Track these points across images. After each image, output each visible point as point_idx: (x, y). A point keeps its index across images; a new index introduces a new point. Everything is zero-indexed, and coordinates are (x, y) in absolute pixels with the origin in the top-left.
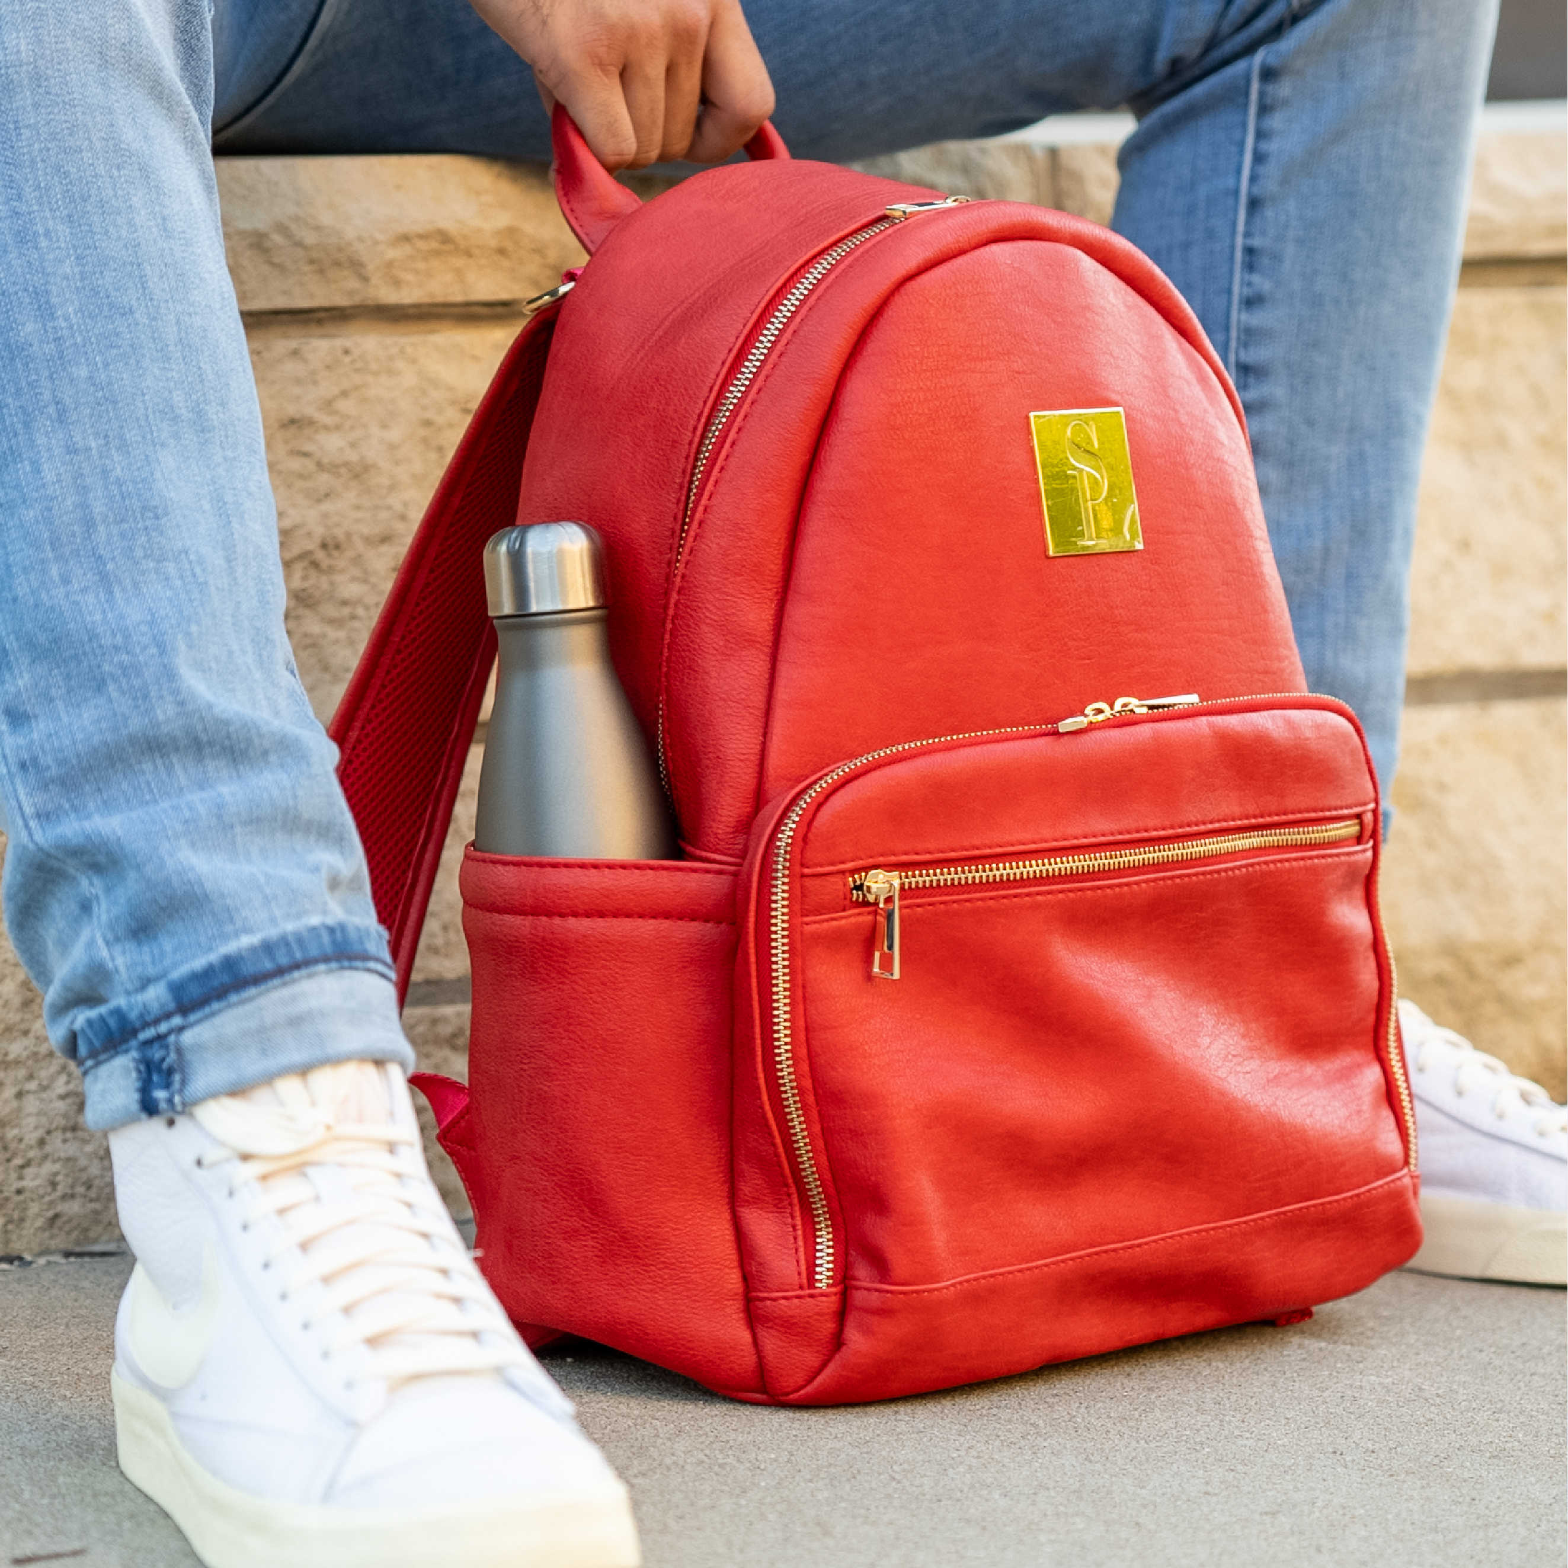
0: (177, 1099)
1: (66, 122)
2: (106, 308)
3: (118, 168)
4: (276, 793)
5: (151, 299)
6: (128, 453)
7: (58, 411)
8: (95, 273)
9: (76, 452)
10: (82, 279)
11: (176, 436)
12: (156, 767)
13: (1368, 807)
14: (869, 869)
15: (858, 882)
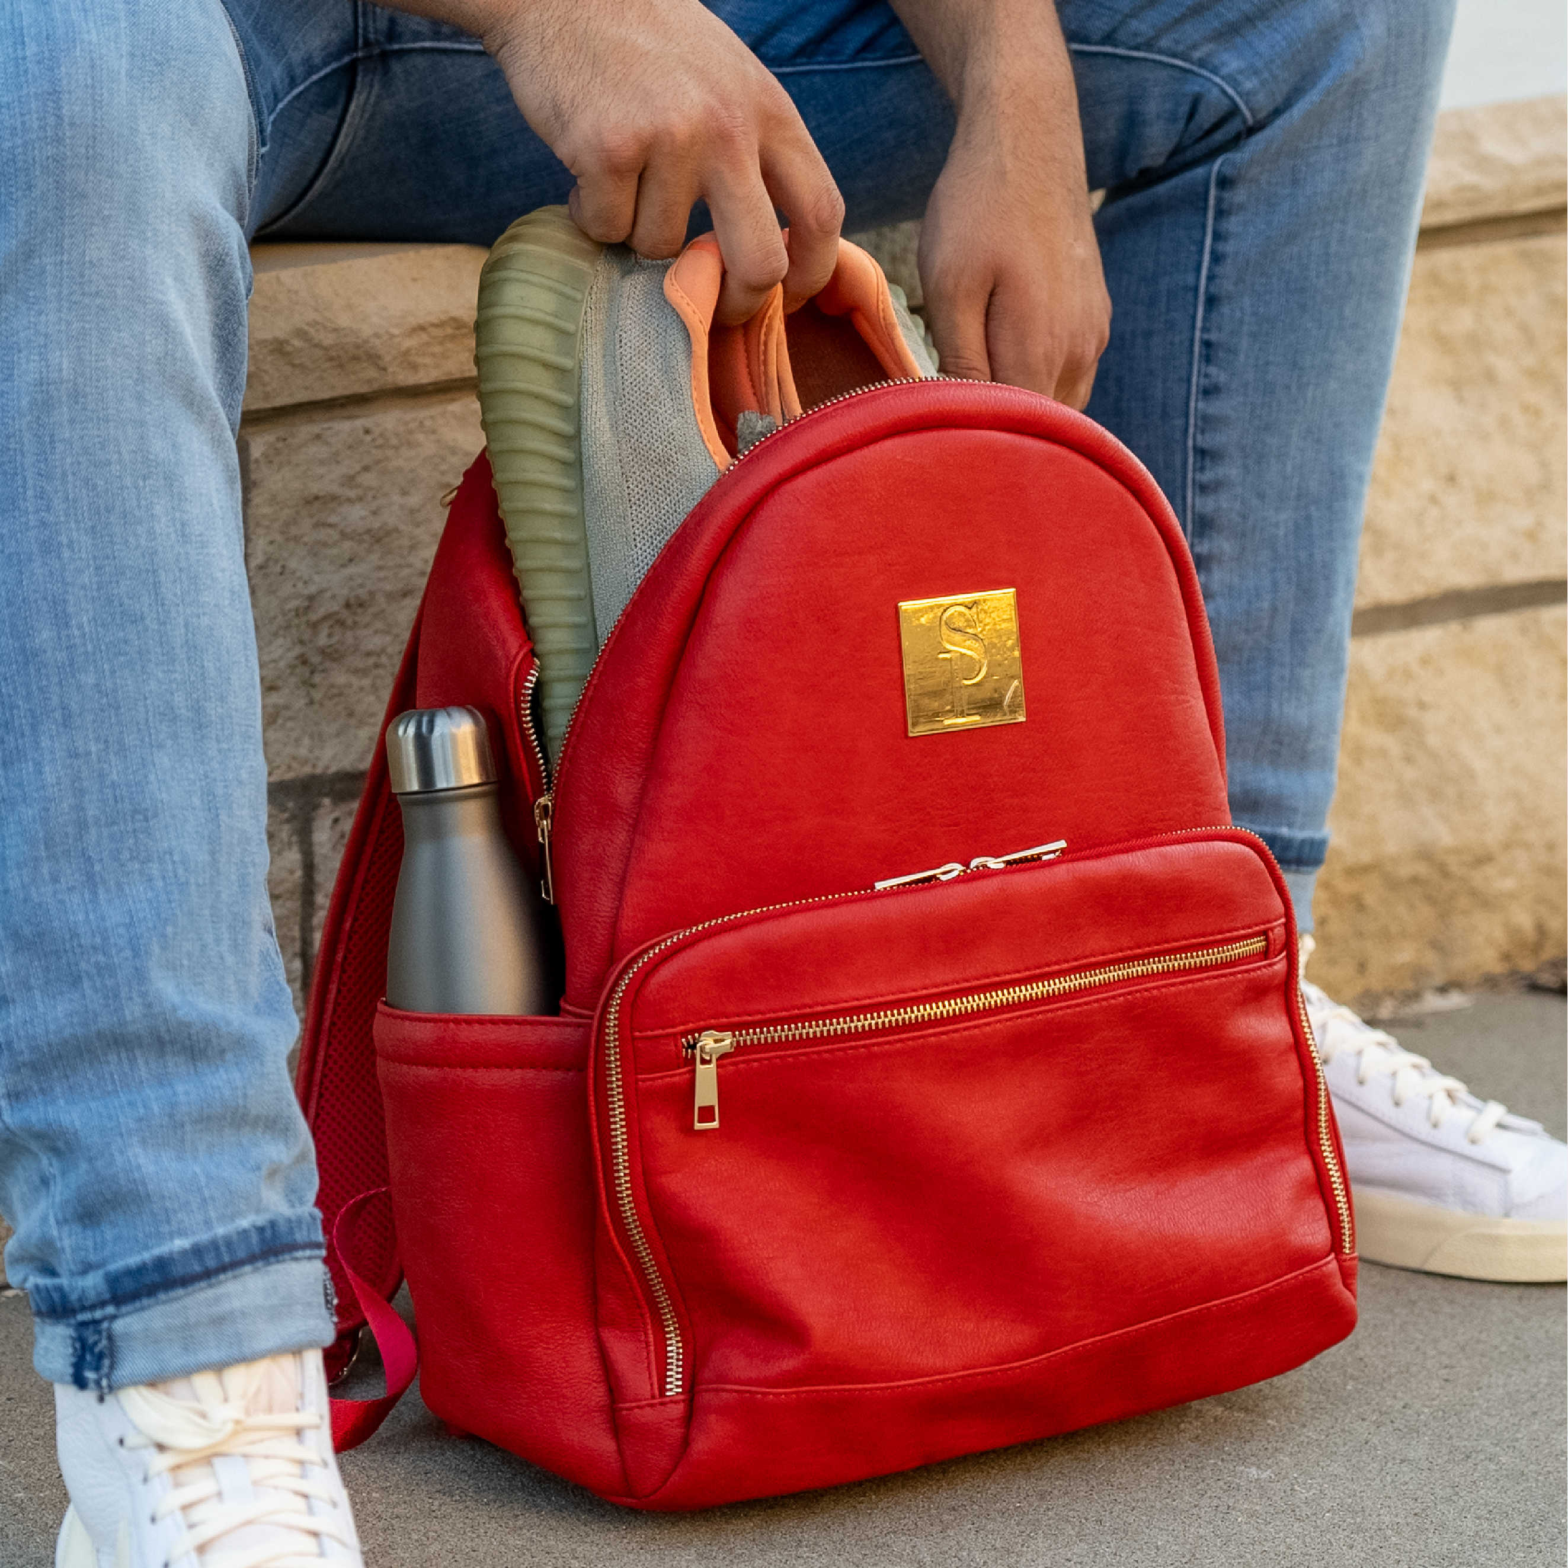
0: (104, 1383)
1: (99, 436)
2: (118, 617)
3: (144, 480)
4: (227, 1093)
5: (163, 605)
6: (126, 757)
7: (63, 715)
8: (111, 582)
9: (77, 756)
10: (99, 589)
11: (175, 736)
12: (120, 1059)
13: (1275, 924)
14: (700, 1031)
15: (692, 1042)
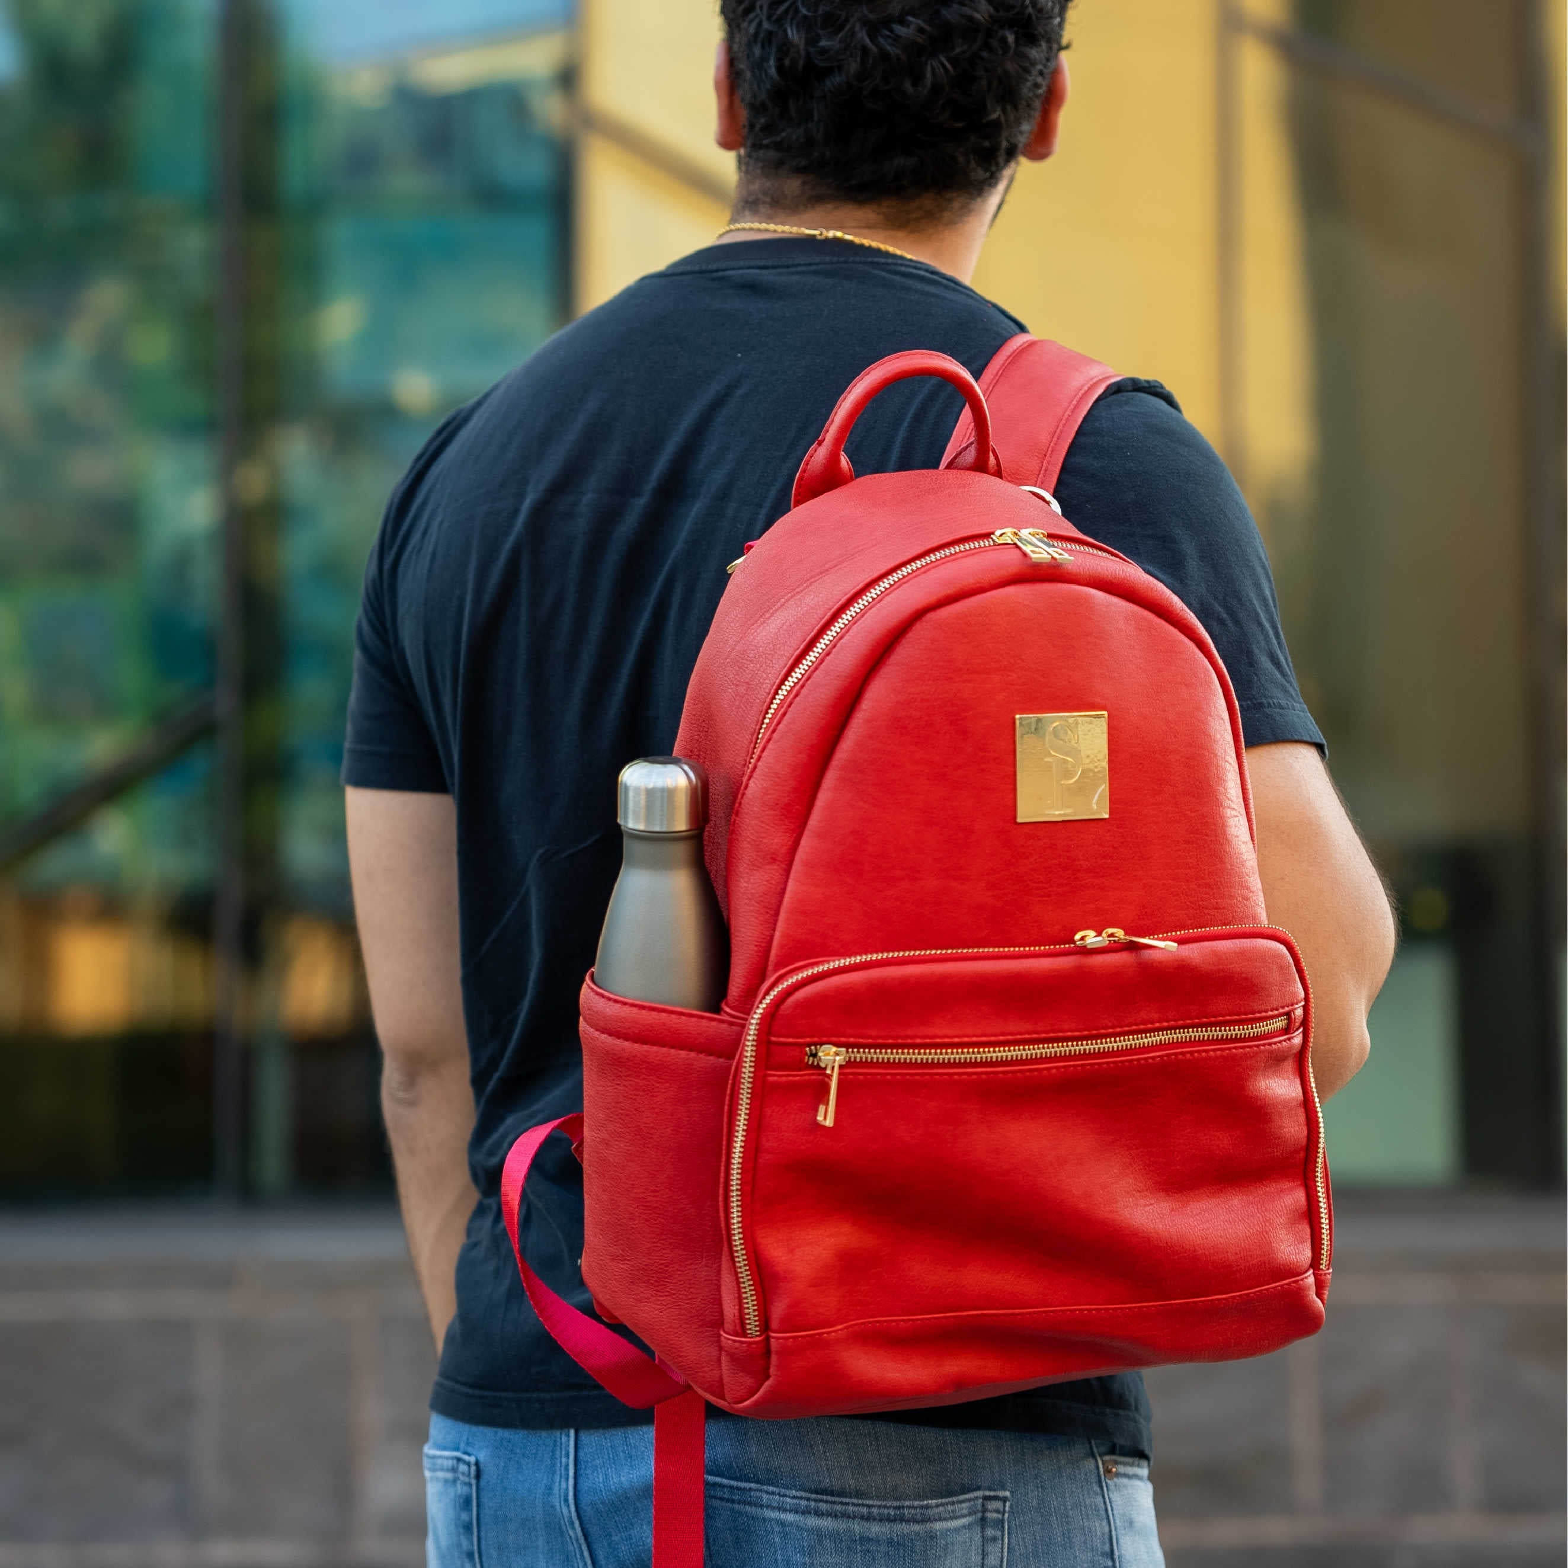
13: (1296, 1006)
14: (822, 1044)
15: (814, 1052)
